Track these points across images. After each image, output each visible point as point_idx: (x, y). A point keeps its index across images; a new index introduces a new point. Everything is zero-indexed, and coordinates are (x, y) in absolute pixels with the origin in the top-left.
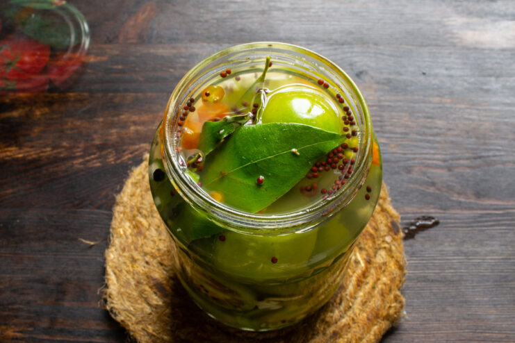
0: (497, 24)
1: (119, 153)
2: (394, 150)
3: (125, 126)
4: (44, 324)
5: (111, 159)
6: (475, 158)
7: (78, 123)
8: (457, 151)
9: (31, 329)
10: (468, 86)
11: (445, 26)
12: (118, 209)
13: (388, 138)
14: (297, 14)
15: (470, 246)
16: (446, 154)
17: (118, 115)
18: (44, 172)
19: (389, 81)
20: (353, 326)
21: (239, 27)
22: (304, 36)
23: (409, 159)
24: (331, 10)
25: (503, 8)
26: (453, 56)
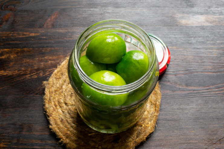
0: (194, 16)
1: (44, 72)
3: (46, 61)
4: (15, 141)
5: (41, 75)
6: (186, 71)
7: (28, 60)
8: (178, 68)
9: (9, 144)
10: (183, 42)
11: (173, 18)
14: (115, 14)
15: (183, 106)
16: (174, 69)
17: (44, 57)
18: (15, 80)
21: (92, 20)
24: (128, 13)
25: (197, 10)
26: (177, 30)
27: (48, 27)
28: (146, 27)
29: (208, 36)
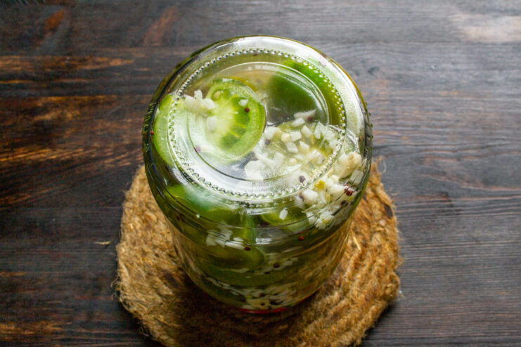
0: (499, 19)
2: (406, 142)
4: (82, 318)
5: (140, 158)
6: (483, 148)
7: (108, 124)
9: (69, 323)
10: (473, 79)
11: (449, 23)
12: (128, 205)
13: (400, 131)
14: (311, 15)
15: (480, 232)
16: (455, 145)
18: (78, 172)
19: (400, 76)
20: (352, 306)
22: (318, 35)
23: (421, 151)
24: (343, 11)
26: (458, 51)
27: (154, 45)
28: (386, 44)
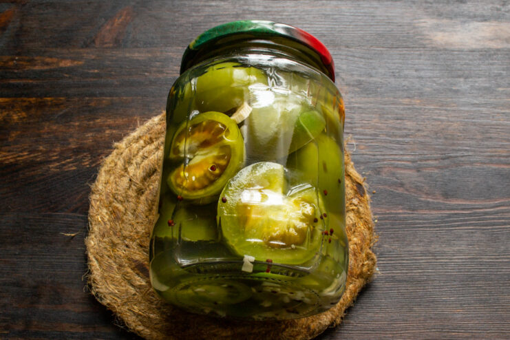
0: (467, 25)
1: (94, 157)
2: (364, 151)
3: (100, 129)
4: (19, 326)
5: (86, 163)
6: (443, 159)
7: (54, 127)
8: (426, 152)
9: (6, 332)
10: (437, 87)
11: (414, 28)
13: (357, 139)
15: (437, 246)
16: (416, 155)
17: (93, 119)
18: (21, 176)
19: (359, 83)
23: (379, 160)
24: (303, 13)
25: (472, 9)
26: (422, 57)
27: (105, 46)
28: (347, 49)
29: (500, 75)
